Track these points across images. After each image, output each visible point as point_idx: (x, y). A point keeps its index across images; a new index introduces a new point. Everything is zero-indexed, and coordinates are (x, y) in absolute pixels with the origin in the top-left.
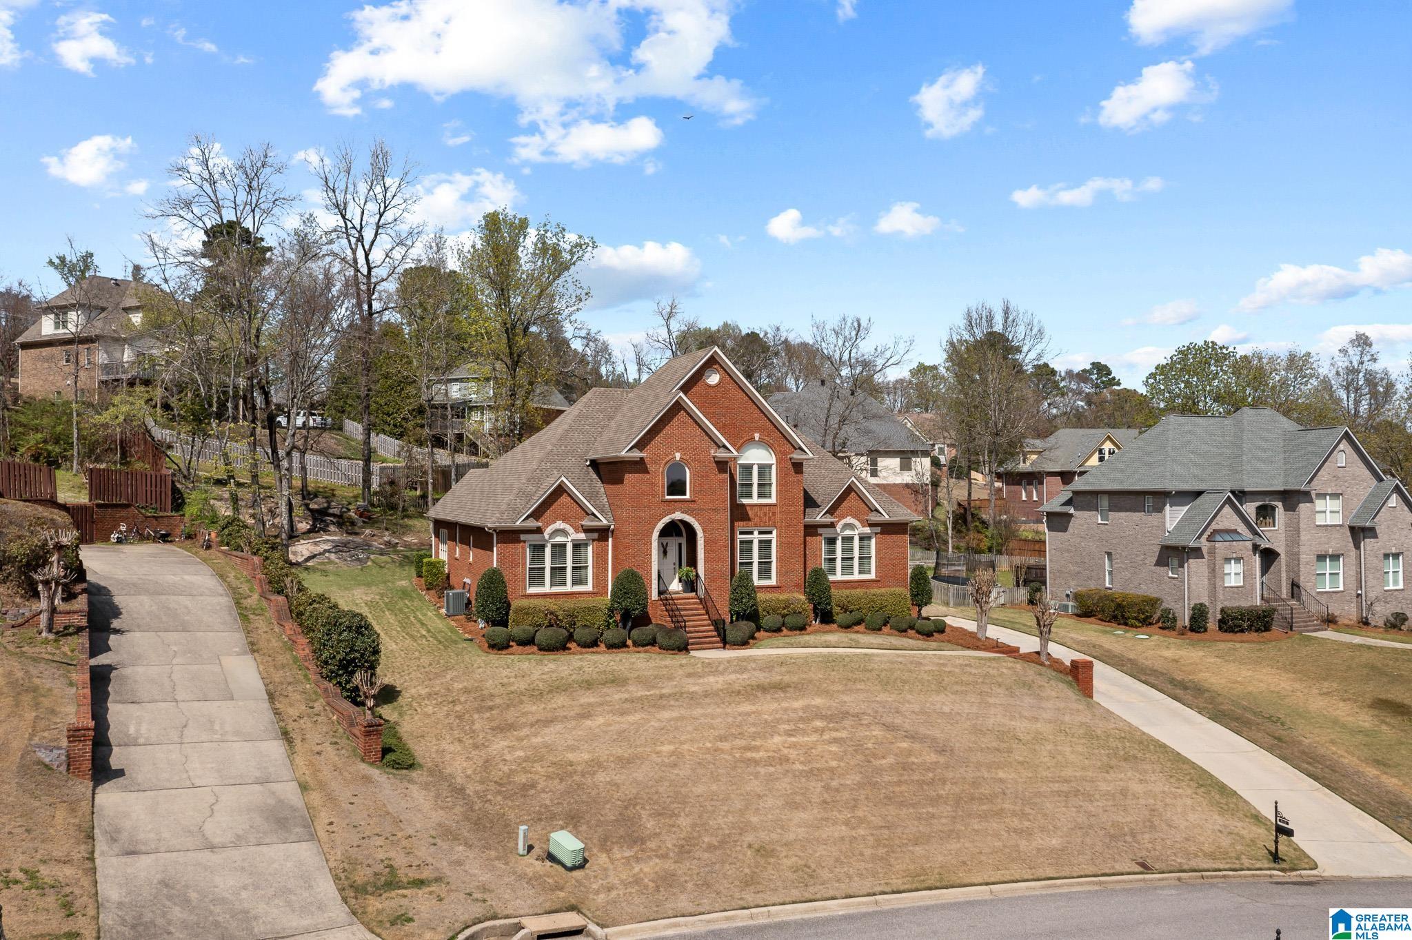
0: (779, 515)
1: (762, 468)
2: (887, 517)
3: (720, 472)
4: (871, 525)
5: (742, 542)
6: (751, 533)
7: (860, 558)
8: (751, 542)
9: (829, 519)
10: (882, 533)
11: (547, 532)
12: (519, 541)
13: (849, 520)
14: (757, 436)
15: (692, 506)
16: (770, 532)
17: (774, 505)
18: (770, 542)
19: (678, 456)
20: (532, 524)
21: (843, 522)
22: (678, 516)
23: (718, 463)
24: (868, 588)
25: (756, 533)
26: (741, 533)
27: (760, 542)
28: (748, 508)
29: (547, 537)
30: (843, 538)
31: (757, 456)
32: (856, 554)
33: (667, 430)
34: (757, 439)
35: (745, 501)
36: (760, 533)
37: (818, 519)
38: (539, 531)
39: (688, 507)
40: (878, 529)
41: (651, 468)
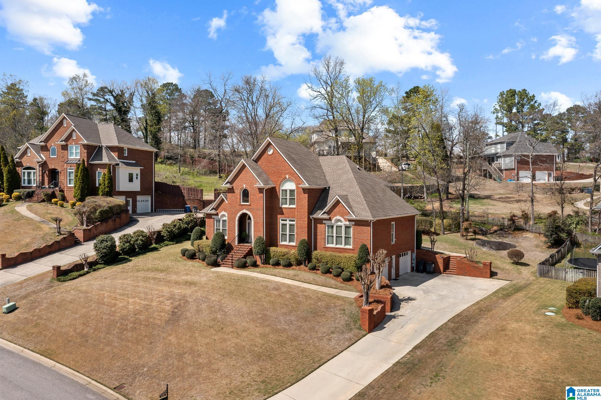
0: (296, 213)
1: (292, 191)
2: (354, 217)
3: (260, 193)
4: (350, 221)
5: (283, 224)
6: (286, 220)
7: (346, 237)
8: (286, 225)
9: (326, 216)
10: (355, 225)
11: (220, 215)
12: (212, 218)
13: (338, 217)
14: (287, 176)
15: (250, 207)
16: (294, 221)
17: (295, 208)
18: (294, 225)
19: (244, 186)
20: (213, 212)
21: (335, 218)
22: (245, 211)
23: (259, 189)
24: (348, 253)
25: (288, 220)
26: (282, 220)
27: (290, 225)
28: (283, 209)
29: (220, 217)
30: (337, 226)
31: (289, 186)
32: (343, 235)
33: (241, 176)
34: (287, 178)
35: (284, 206)
36: (290, 221)
37: (319, 216)
38: (217, 214)
39: (249, 207)
40: (353, 223)
41: (236, 191)
